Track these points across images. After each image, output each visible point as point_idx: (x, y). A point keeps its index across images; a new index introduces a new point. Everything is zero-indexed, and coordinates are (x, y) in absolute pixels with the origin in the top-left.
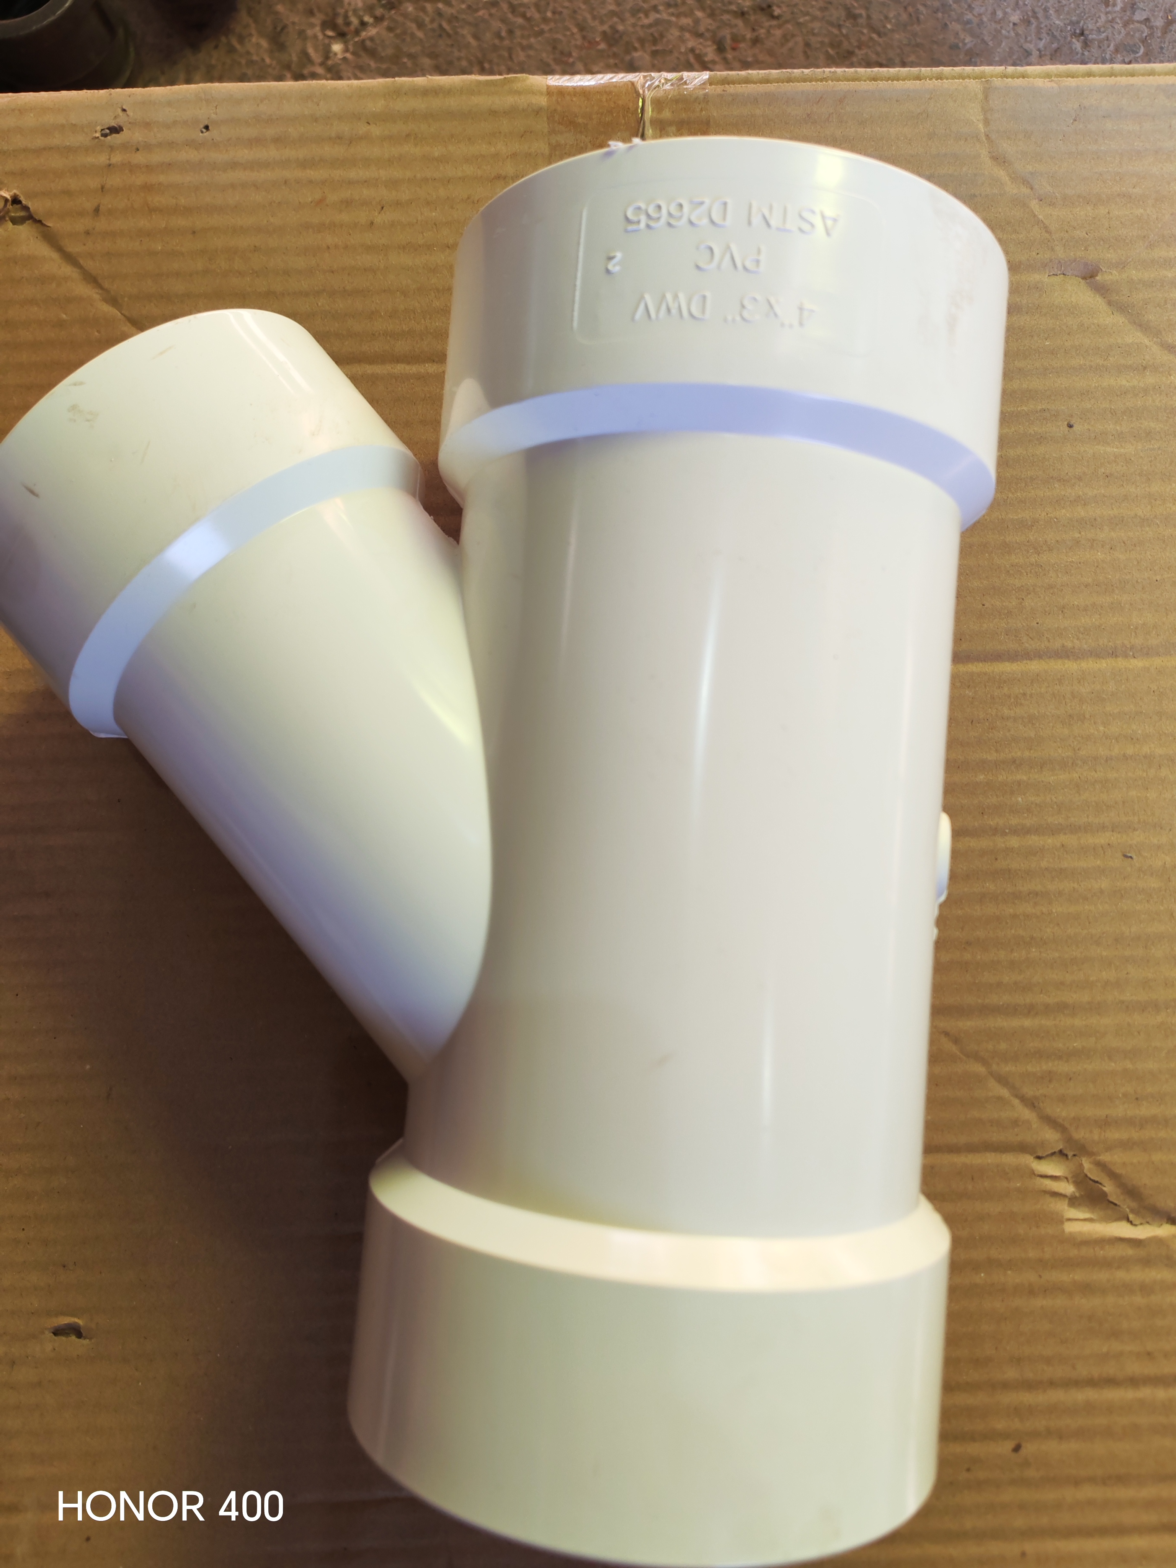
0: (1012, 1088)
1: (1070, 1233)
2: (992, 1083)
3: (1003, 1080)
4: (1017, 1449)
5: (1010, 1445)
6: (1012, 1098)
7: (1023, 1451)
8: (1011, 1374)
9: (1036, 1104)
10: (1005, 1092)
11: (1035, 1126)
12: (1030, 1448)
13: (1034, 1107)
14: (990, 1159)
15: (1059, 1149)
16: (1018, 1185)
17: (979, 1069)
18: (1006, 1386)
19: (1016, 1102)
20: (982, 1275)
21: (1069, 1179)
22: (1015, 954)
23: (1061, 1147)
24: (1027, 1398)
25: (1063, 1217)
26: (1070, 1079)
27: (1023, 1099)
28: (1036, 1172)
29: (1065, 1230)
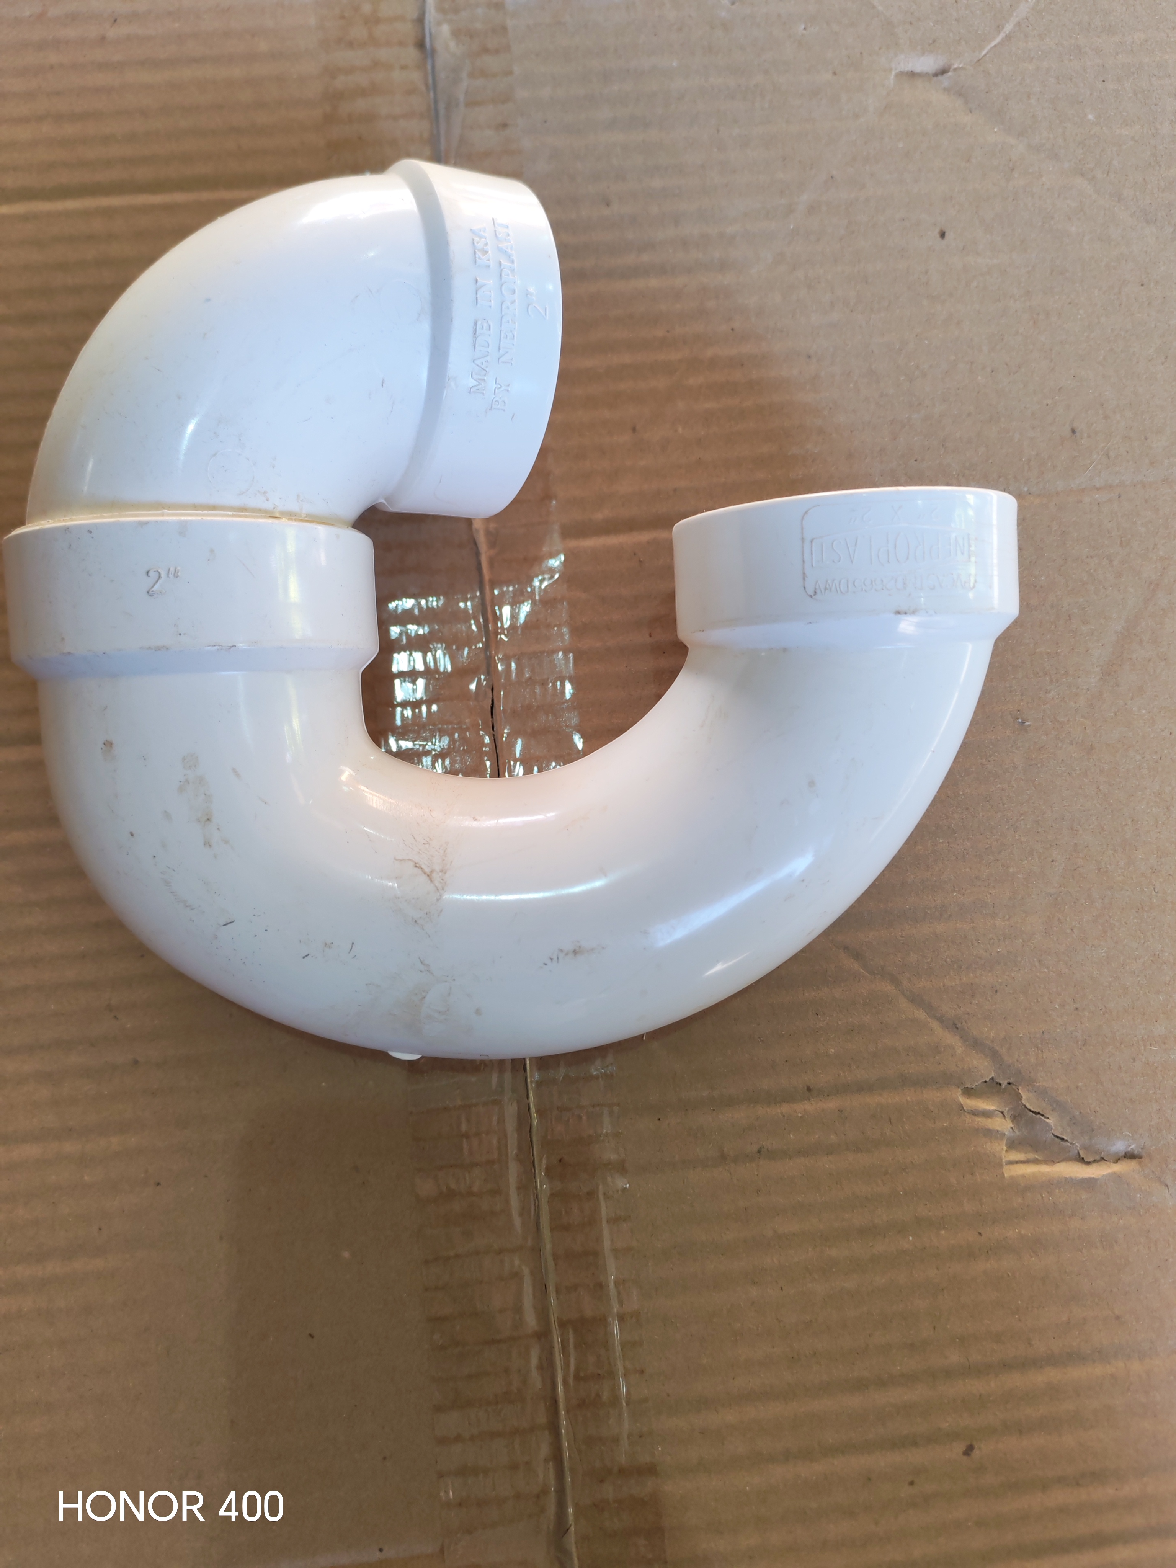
0: (930, 1009)
1: (1012, 1177)
2: (903, 1003)
3: (916, 1000)
4: (969, 1451)
5: (959, 1447)
6: (929, 1020)
7: (976, 1453)
8: (954, 1358)
9: (959, 1025)
10: (921, 1015)
11: (959, 1051)
12: (984, 1449)
13: (957, 1028)
14: (909, 1096)
15: (991, 1077)
16: (945, 1124)
17: (888, 988)
18: (949, 1374)
19: (935, 1024)
20: (911, 1238)
21: (1005, 1113)
22: (920, 848)
23: (993, 1075)
24: (975, 1386)
25: (1001, 1159)
26: (996, 991)
27: (941, 1020)
28: (965, 1108)
29: (1006, 1175)
